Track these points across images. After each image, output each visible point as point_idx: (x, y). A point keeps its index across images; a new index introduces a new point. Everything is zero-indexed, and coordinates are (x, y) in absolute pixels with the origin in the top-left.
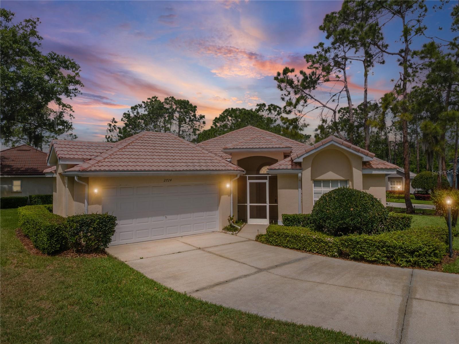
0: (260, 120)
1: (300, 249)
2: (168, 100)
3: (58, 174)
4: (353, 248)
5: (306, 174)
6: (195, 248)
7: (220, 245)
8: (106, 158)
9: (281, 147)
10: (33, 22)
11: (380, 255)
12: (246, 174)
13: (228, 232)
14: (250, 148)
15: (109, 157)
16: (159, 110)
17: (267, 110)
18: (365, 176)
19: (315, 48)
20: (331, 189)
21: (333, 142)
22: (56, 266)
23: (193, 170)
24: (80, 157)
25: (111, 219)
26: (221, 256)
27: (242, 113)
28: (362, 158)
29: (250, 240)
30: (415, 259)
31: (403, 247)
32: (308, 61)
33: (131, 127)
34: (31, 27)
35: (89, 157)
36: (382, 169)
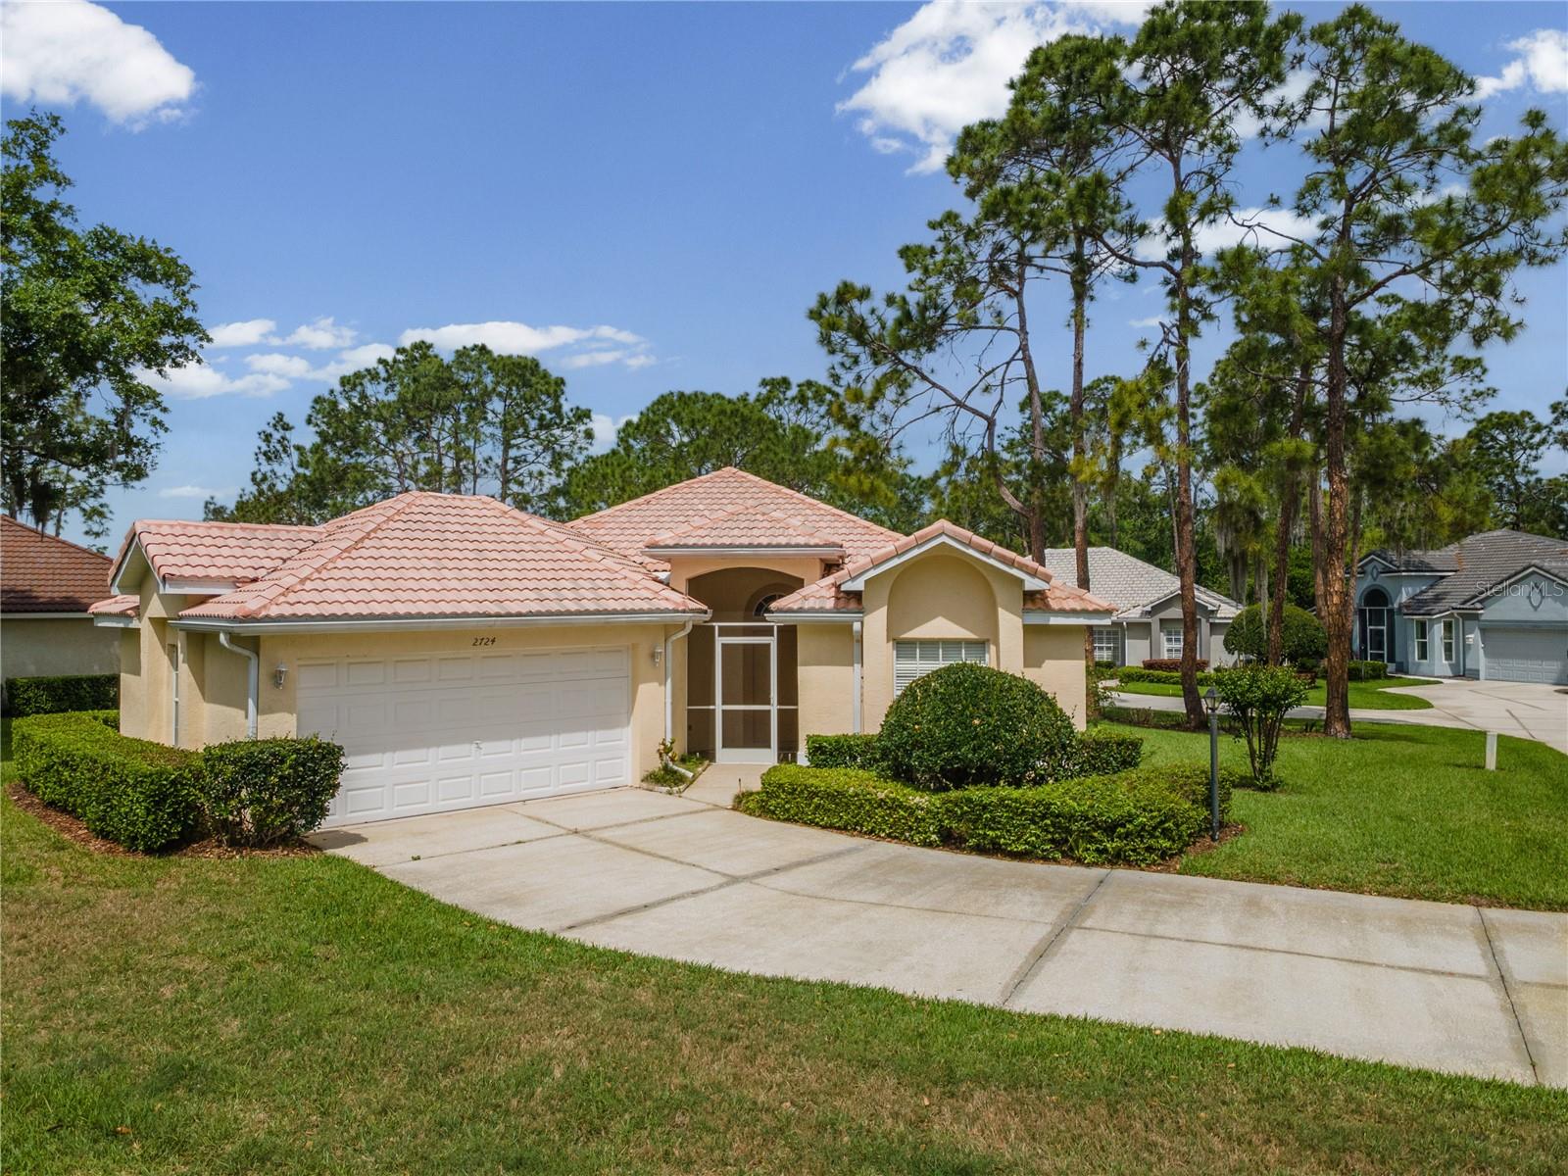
0: (772, 436)
1: (845, 829)
2: (469, 356)
3: (145, 621)
4: (975, 822)
5: (875, 624)
6: (563, 831)
7: (635, 823)
8: (307, 578)
9: (812, 542)
10: (40, 128)
11: (1038, 837)
12: (711, 620)
13: (657, 788)
14: (723, 546)
15: (316, 575)
16: (436, 389)
17: (793, 399)
18: (1028, 630)
19: (933, 226)
20: (941, 664)
21: (944, 539)
22: (183, 880)
23: (559, 613)
24: (226, 573)
25: (329, 753)
26: (633, 849)
27: (714, 410)
28: (1022, 581)
29: (717, 807)
30: (1117, 843)
31: (1090, 815)
32: (910, 268)
33: (339, 444)
34: (31, 144)
35: (251, 574)
36: (1074, 612)
